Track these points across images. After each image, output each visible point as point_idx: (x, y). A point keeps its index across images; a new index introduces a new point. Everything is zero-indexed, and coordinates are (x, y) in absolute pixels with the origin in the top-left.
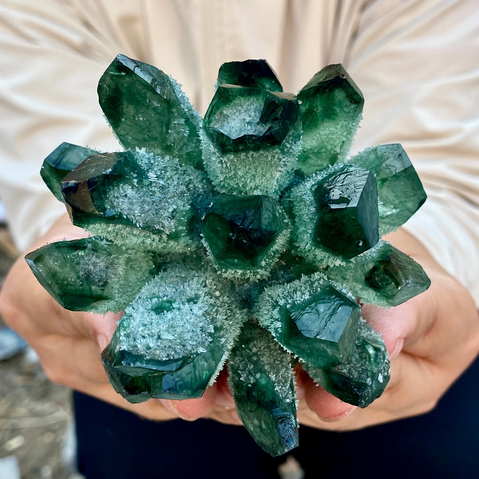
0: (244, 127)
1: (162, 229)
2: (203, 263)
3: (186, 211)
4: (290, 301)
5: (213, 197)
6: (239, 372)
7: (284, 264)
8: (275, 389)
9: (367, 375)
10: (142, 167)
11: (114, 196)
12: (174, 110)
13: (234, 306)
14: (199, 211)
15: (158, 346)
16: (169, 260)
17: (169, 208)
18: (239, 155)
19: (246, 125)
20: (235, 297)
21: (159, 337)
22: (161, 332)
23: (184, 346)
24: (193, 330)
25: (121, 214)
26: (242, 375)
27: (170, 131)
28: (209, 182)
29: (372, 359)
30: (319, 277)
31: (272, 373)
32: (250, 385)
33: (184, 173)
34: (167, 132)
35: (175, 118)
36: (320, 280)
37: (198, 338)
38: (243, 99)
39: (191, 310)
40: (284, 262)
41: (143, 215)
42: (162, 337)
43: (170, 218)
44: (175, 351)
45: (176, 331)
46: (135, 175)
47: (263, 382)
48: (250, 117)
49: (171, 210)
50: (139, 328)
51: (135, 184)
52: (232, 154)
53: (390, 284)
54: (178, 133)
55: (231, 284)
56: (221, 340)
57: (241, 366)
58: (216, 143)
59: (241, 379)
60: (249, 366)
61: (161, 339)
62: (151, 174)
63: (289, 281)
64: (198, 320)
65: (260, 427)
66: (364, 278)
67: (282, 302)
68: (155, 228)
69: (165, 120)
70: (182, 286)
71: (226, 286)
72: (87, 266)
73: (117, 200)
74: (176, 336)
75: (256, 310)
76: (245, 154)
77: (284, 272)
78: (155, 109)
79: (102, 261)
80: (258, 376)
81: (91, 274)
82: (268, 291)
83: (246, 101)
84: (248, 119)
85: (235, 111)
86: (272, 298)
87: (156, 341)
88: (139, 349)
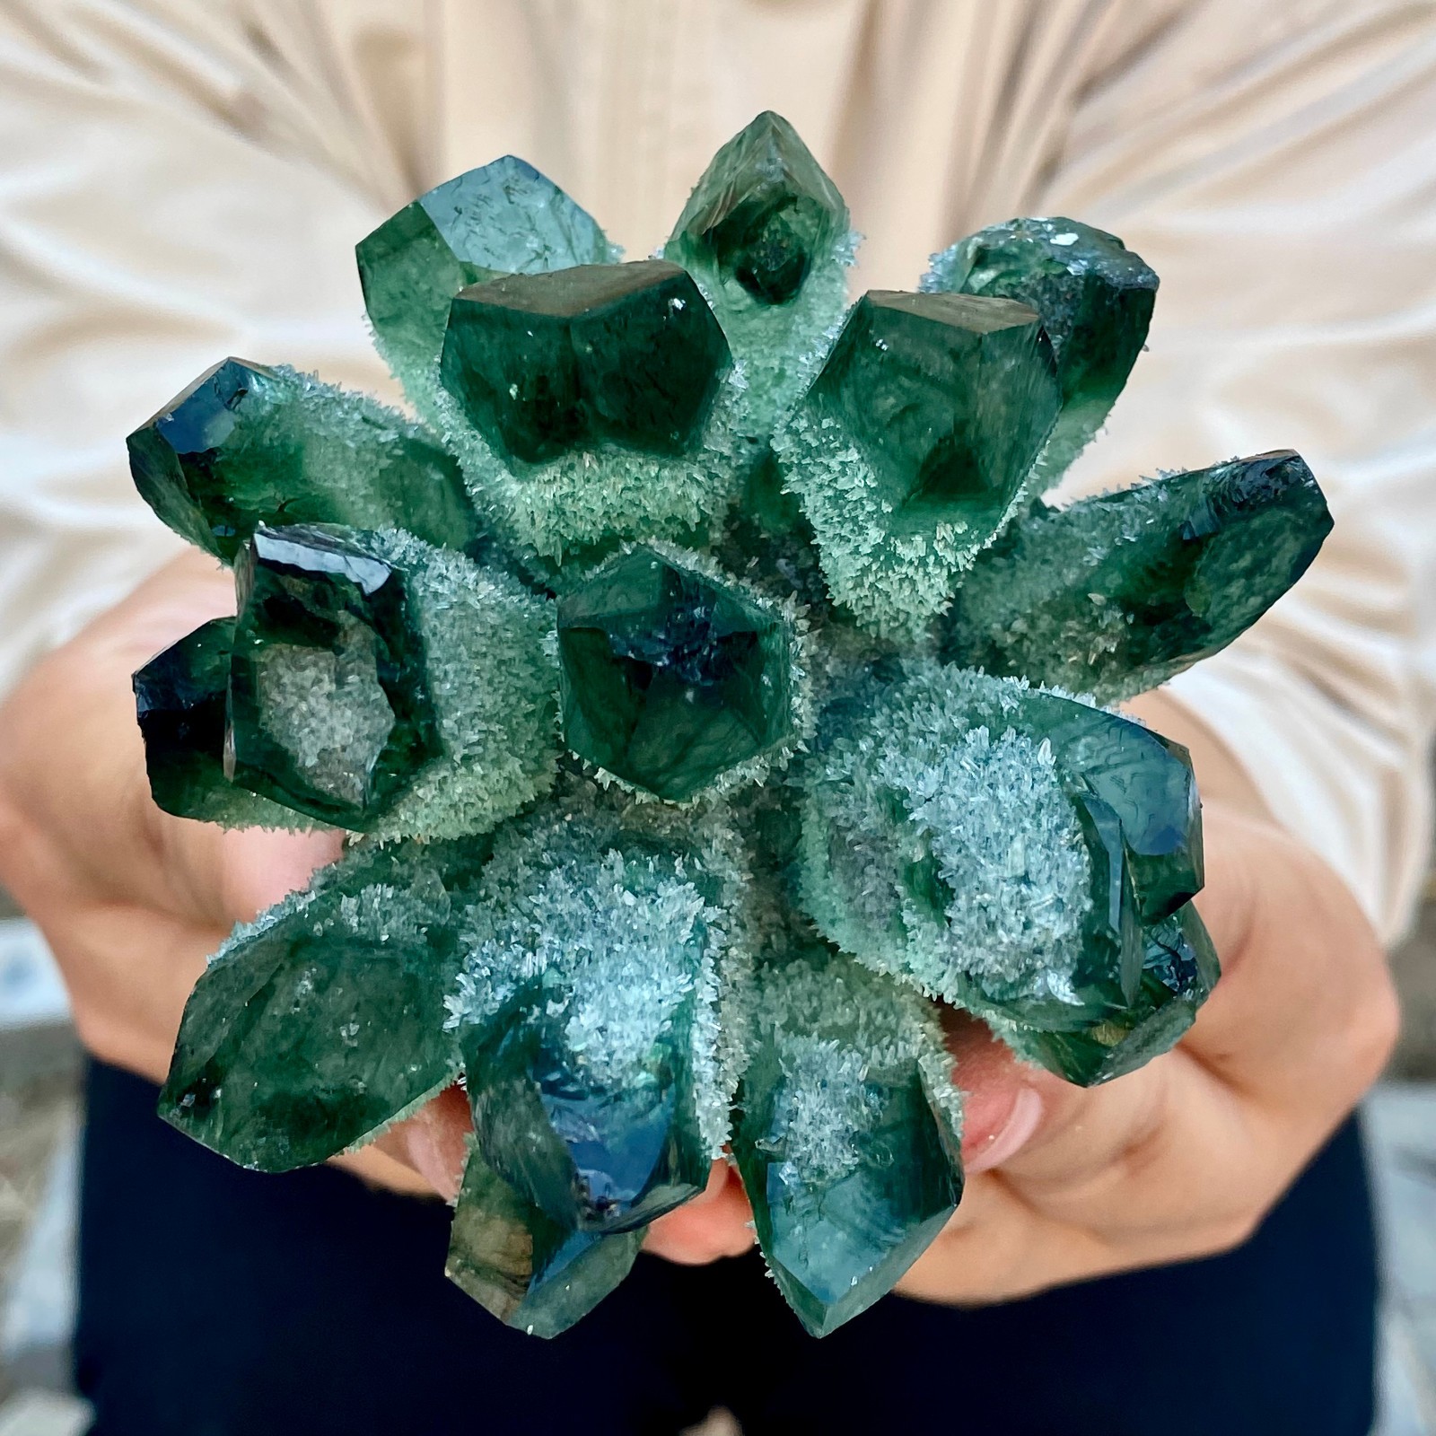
0: (355, 694)
1: (691, 920)
2: (778, 807)
3: (627, 860)
4: (870, 507)
5: (573, 793)
6: (1091, 662)
7: (755, 560)
8: (1133, 540)
9: (1060, 276)
10: (506, 997)
11: (607, 1064)
12: (318, 927)
13: (898, 695)
14: (622, 828)
15: (1050, 878)
16: (776, 917)
17: (624, 905)
18: (442, 703)
19: (347, 689)
20: (870, 698)
21: (1025, 879)
22: (1007, 874)
23: (1040, 806)
24: (991, 785)
25: (659, 1039)
26: (1101, 649)
27: (384, 938)
28: (528, 811)
29: (1012, 267)
30: (787, 438)
31: (1086, 559)
32: (1130, 620)
33: (510, 883)
34: (388, 945)
35: (340, 924)
36: (796, 433)
37: (1010, 767)
38: (265, 711)
39: (929, 800)
40: (749, 560)
41: (655, 976)
42: (1020, 872)
43: (653, 901)
44: (1059, 828)
45: (997, 835)
46: (537, 1011)
47: (1114, 580)
48: (321, 681)
49: (629, 899)
50: (1001, 943)
51: (561, 1008)
52: (441, 724)
53: (785, 224)
54: (387, 915)
55: (834, 713)
56: (1006, 708)
57: (1074, 658)
58: (412, 778)
59: (1113, 650)
60: (1071, 634)
61: (1027, 873)
62: (525, 969)
63: (804, 531)
64: (955, 774)
65: (1249, 573)
66: (775, 309)
67: (875, 535)
68: (688, 940)
69: (349, 954)
70: (857, 848)
71: (840, 726)
72: (825, 1144)
73: (618, 1055)
74: (1012, 832)
75: (901, 632)
76: (436, 683)
77: (777, 557)
78: (320, 987)
79: (804, 1100)
80: (1097, 598)
81: (847, 1130)
82: (843, 592)
83: (270, 703)
84: (328, 686)
85: (307, 730)
86: (865, 570)
87: (1033, 888)
88: (1066, 935)
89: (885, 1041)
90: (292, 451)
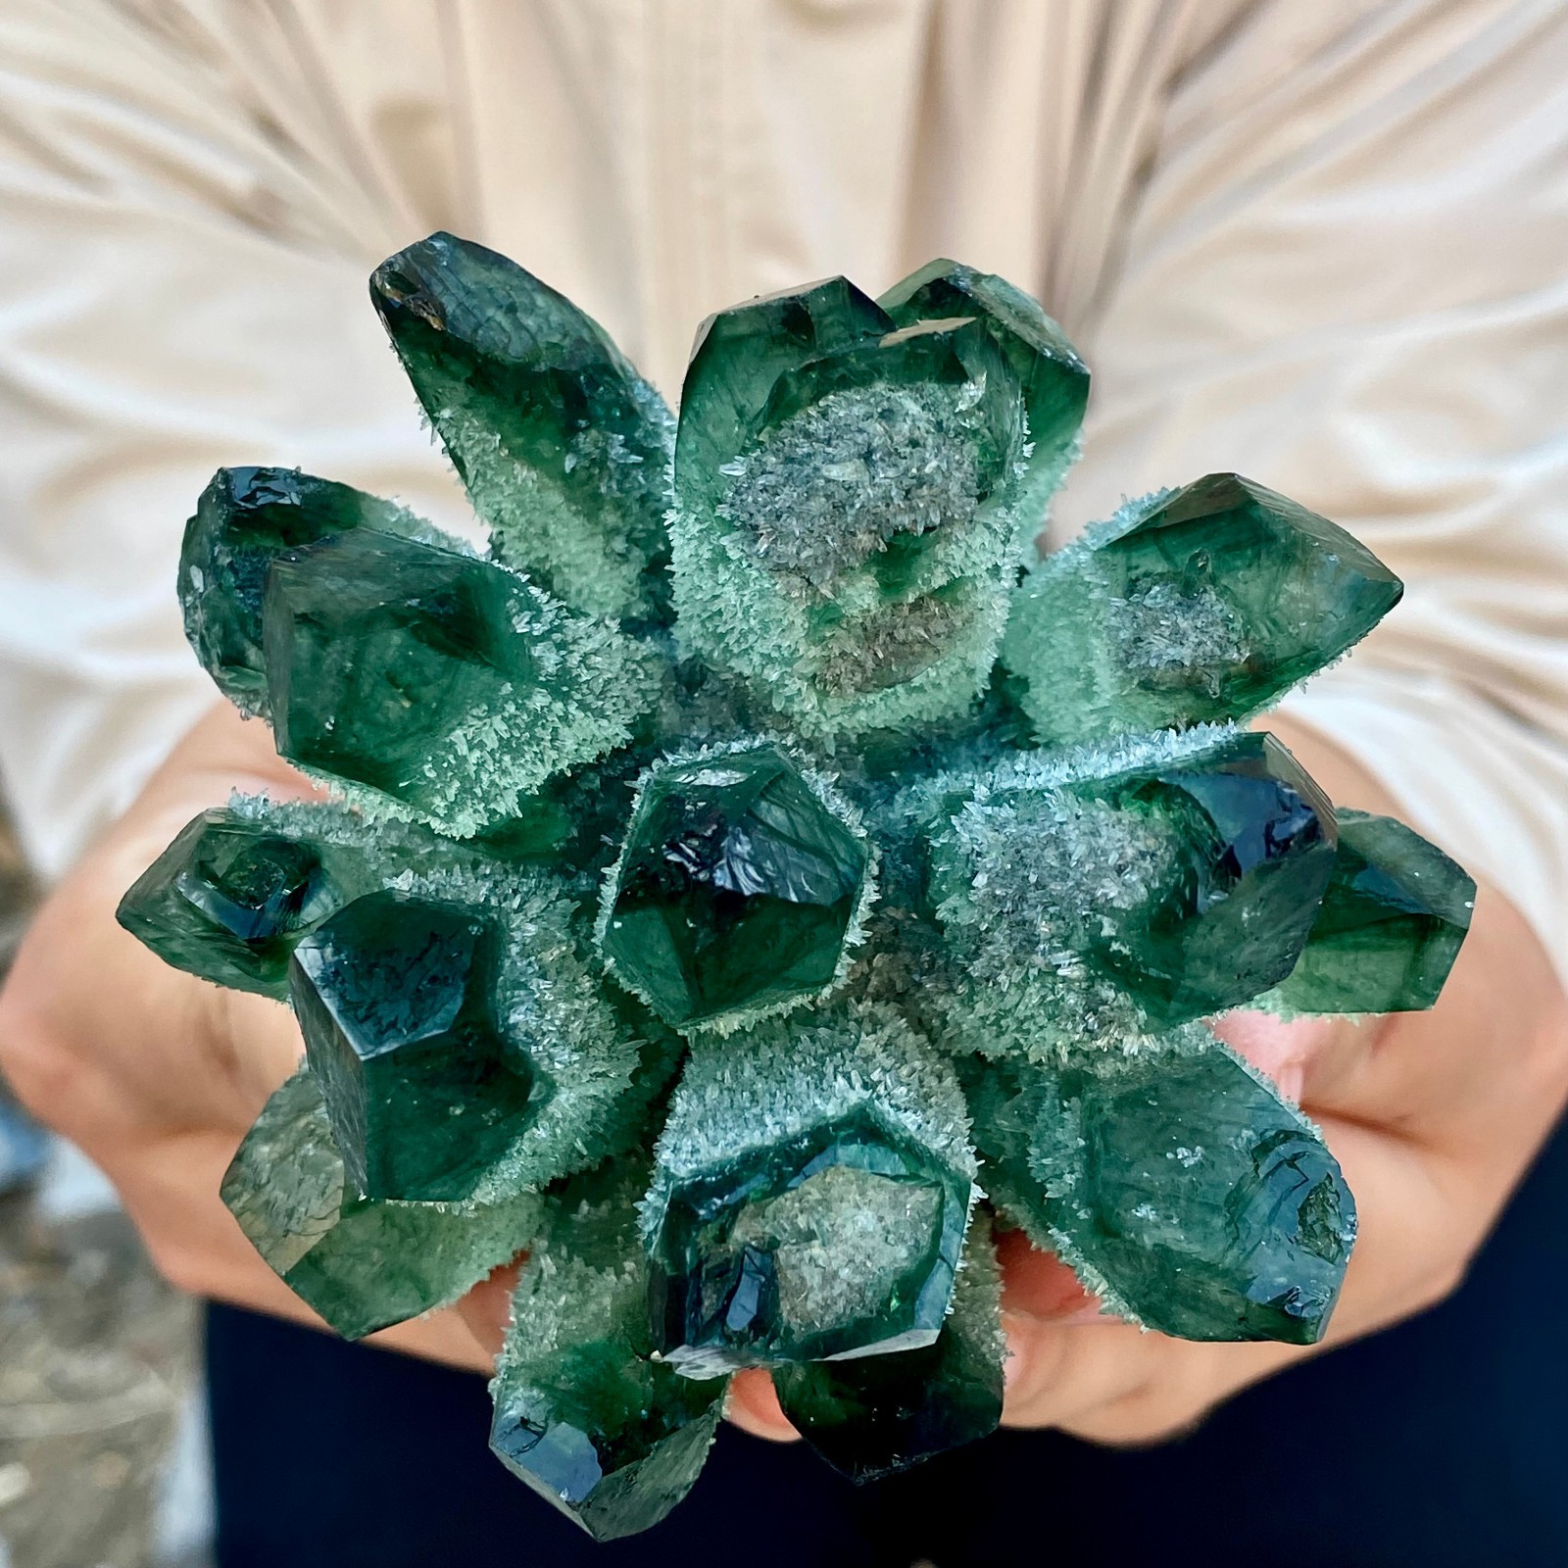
0: (817, 1217)
1: (989, 810)
2: (861, 758)
3: (944, 897)
4: (511, 708)
5: (890, 980)
6: (641, 459)
7: (605, 838)
8: (499, 437)
9: (236, 572)
10: (1111, 987)
11: (1153, 855)
12: (1082, 1215)
13: (716, 654)
14: (914, 916)
15: (861, 431)
17: (988, 884)
18: (809, 1121)
19: (814, 1226)
20: (725, 683)
21: (867, 456)
22: (867, 478)
23: (789, 460)
24: (779, 517)
25: (1117, 807)
26: (622, 451)
27: (1082, 1142)
28: (919, 1025)
29: (236, 627)
30: (460, 818)
31: (530, 484)
32: (583, 423)
33: (997, 1022)
34: (1088, 1137)
35: (1076, 1193)
36: (450, 808)
37: (755, 502)
38: (857, 1315)
39: (808, 580)
40: (605, 844)
41: (1053, 831)
42: (860, 462)
43: (979, 854)
44: (808, 435)
45: (827, 497)
46: (1115, 946)
47: (545, 447)
48: (811, 1259)
49: (980, 881)
50: (938, 467)
51: (1106, 921)
52: (833, 1117)
53: (231, 869)
54: (1057, 1146)
55: (749, 720)
56: (698, 527)
57: (641, 479)
58: (897, 1137)
59: (621, 437)
60: (615, 487)
61: (860, 456)
62: (1076, 974)
63: (558, 787)
64: (775, 559)
66: (326, 864)
67: (539, 700)
68: (1011, 806)
69: (1104, 1173)
70: (881, 656)
71: (760, 709)
72: (1199, 625)
73: (1141, 845)
74: (821, 482)
75: (648, 666)
76: (789, 1130)
77: (593, 814)
78: (1147, 1197)
79: (1159, 657)
80: (569, 463)
81: (1180, 604)
82: (615, 732)
83: (848, 1312)
84: (816, 1249)
85: (869, 1264)
86: (583, 706)
87: (875, 445)
88: (916, 401)
89: (1082, 589)
90: (579, 1358)
